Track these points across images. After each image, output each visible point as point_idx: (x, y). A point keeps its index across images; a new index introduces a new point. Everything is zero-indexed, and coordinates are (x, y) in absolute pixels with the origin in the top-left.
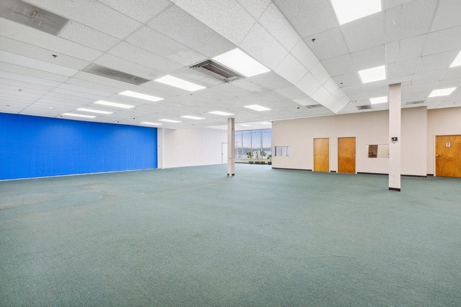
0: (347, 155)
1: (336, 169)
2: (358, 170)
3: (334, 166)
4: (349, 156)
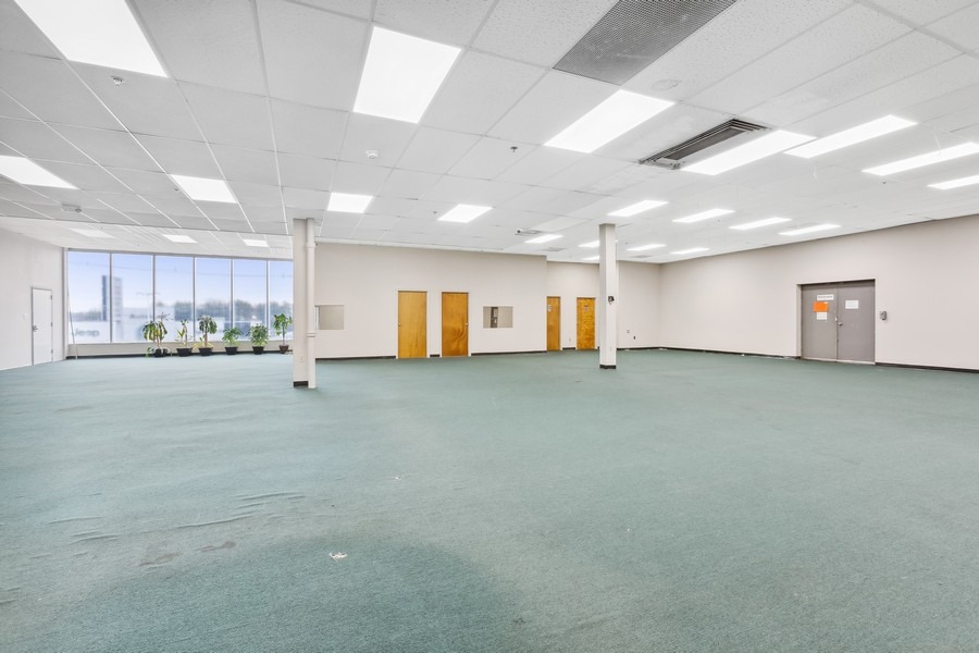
0: (455, 324)
1: (438, 351)
2: (472, 349)
3: (435, 346)
4: (458, 326)
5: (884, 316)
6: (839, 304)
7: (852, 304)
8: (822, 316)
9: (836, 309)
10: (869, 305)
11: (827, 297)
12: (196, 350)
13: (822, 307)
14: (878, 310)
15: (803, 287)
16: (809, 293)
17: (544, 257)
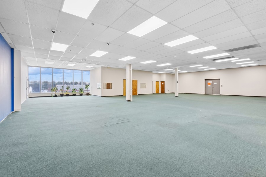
4: (135, 88)
5: (222, 86)
6: (213, 84)
7: (215, 83)
8: (209, 86)
9: (212, 84)
10: (219, 84)
11: (210, 82)
12: (65, 95)
13: (209, 84)
14: (221, 85)
15: (206, 80)
16: (207, 81)
17: (152, 72)
